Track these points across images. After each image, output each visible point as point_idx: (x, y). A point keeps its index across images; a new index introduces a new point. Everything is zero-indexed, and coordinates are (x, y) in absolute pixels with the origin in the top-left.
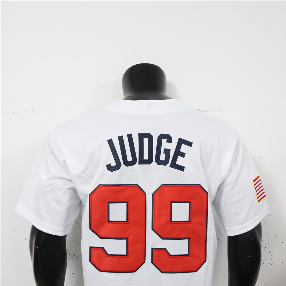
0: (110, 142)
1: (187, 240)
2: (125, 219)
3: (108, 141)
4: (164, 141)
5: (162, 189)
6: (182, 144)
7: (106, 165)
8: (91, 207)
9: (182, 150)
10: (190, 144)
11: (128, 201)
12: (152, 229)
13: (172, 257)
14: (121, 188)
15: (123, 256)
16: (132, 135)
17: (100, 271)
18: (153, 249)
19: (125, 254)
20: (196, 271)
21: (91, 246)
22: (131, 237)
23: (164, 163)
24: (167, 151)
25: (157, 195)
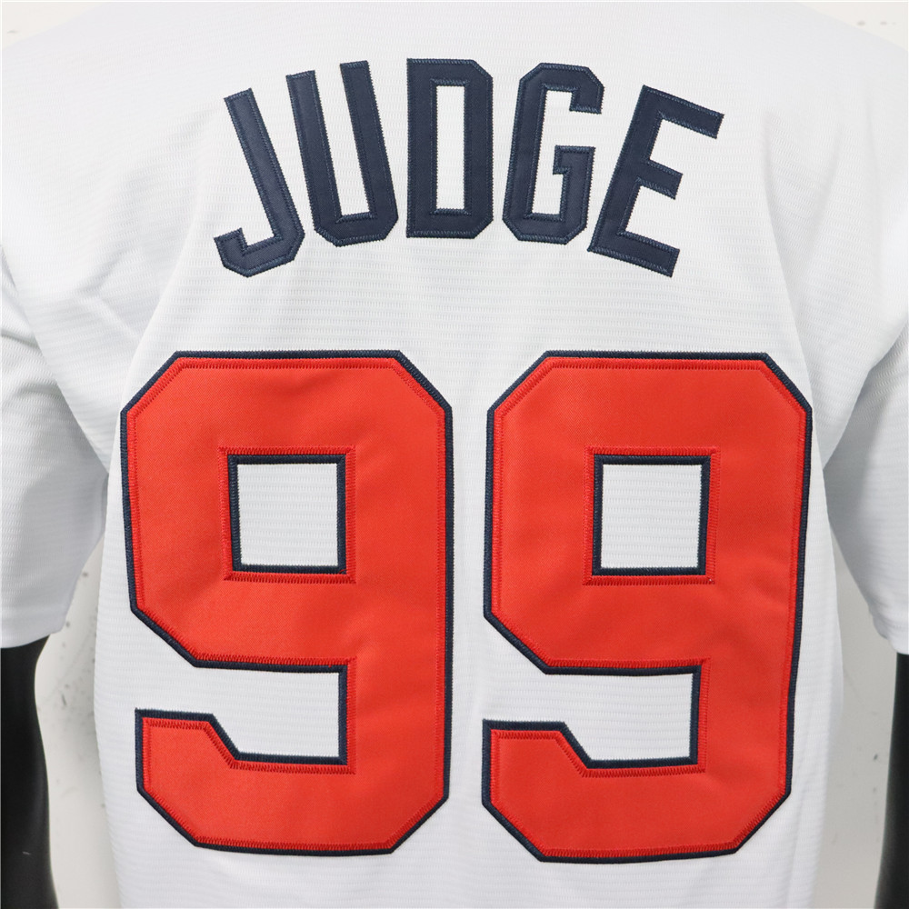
0: (243, 109)
1: (687, 679)
2: (327, 556)
3: (232, 102)
4: (557, 101)
5: (545, 379)
6: (664, 123)
7: (217, 240)
8: (131, 483)
9: (660, 154)
10: (705, 122)
11: (348, 450)
12: (485, 616)
13: (599, 770)
14: (300, 374)
15: (319, 766)
16: (371, 69)
17: (197, 842)
18: (489, 726)
19: (333, 751)
20: (733, 851)
21: (142, 707)
22: (365, 660)
23: (559, 229)
24: (575, 163)
25: (513, 418)
